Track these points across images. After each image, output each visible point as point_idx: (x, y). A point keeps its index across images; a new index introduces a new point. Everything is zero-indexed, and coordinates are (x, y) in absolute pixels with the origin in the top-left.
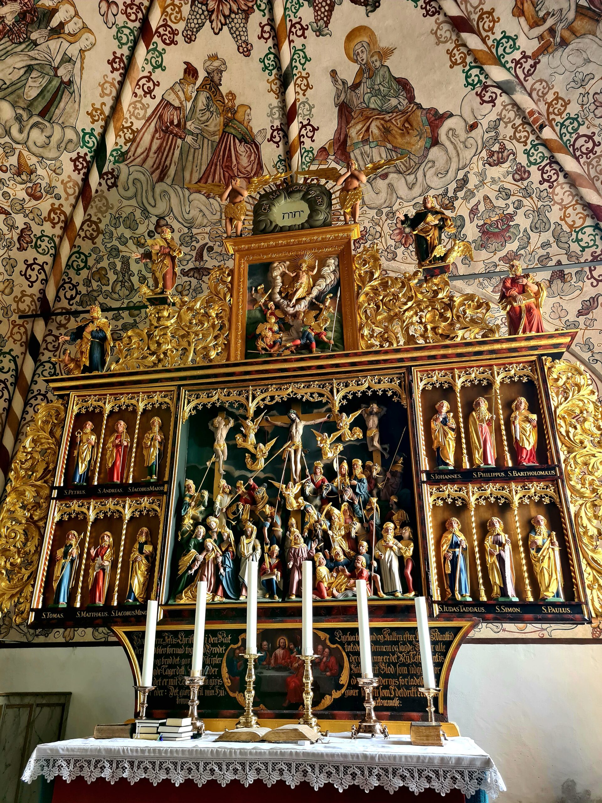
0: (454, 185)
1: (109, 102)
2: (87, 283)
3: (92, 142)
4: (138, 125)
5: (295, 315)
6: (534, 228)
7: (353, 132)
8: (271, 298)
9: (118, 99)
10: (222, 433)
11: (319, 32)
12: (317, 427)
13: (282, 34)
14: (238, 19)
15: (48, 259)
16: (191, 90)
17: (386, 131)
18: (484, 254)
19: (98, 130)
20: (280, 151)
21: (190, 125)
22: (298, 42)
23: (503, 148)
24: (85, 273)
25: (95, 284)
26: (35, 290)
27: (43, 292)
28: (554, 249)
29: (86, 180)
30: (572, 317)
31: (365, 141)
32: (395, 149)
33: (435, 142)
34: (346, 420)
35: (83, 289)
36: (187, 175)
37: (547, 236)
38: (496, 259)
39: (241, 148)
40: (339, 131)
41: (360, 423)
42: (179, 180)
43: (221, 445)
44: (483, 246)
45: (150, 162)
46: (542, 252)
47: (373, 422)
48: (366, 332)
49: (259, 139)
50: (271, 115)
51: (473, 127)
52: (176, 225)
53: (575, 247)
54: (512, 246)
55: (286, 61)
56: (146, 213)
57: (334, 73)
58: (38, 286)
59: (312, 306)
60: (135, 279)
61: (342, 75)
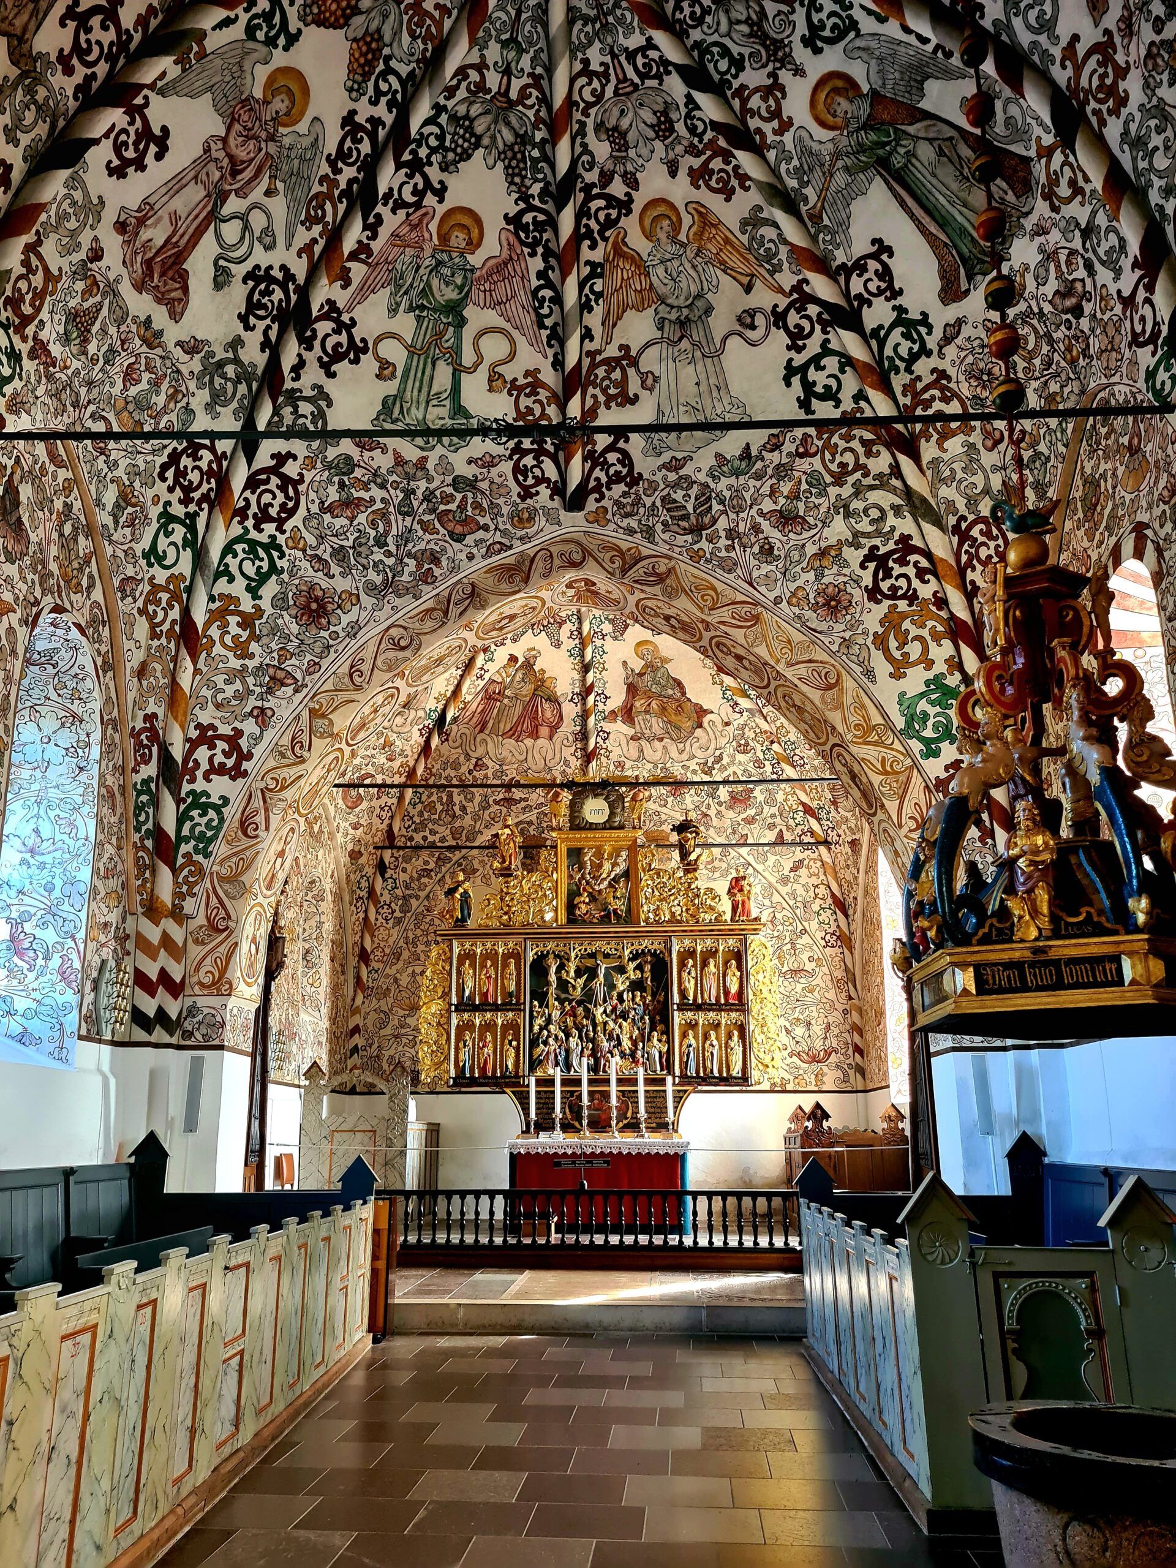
0: (711, 760)
1: (451, 688)
2: (421, 814)
3: (435, 716)
4: (469, 698)
5: (600, 891)
6: (766, 802)
7: (638, 704)
8: (583, 877)
9: (458, 687)
10: (553, 969)
11: (615, 638)
12: (613, 968)
13: (587, 641)
14: (553, 628)
15: (395, 800)
16: (512, 671)
17: (664, 709)
18: (731, 814)
19: (440, 706)
20: (579, 708)
21: (508, 692)
22: (598, 643)
23: (747, 744)
24: (419, 807)
25: (426, 815)
26: (384, 826)
27: (390, 826)
28: (778, 820)
29: (428, 742)
30: (786, 872)
31: (647, 712)
32: (670, 722)
33: (700, 725)
34: (632, 966)
35: (417, 819)
36: (502, 726)
37: (774, 810)
38: (739, 819)
39: (546, 705)
40: (626, 701)
41: (639, 967)
42: (495, 731)
43: (553, 978)
44: (731, 808)
45: (475, 720)
46: (770, 821)
47: (648, 968)
48: (645, 908)
49: (561, 700)
50: (573, 684)
51: (727, 724)
52: (490, 764)
53: (791, 822)
54: (751, 812)
55: (588, 657)
56: (468, 757)
57: (625, 663)
58: (387, 822)
59: (610, 885)
60: (457, 808)
61: (630, 665)
